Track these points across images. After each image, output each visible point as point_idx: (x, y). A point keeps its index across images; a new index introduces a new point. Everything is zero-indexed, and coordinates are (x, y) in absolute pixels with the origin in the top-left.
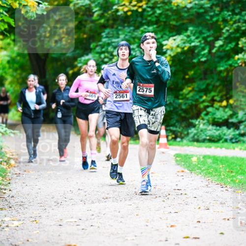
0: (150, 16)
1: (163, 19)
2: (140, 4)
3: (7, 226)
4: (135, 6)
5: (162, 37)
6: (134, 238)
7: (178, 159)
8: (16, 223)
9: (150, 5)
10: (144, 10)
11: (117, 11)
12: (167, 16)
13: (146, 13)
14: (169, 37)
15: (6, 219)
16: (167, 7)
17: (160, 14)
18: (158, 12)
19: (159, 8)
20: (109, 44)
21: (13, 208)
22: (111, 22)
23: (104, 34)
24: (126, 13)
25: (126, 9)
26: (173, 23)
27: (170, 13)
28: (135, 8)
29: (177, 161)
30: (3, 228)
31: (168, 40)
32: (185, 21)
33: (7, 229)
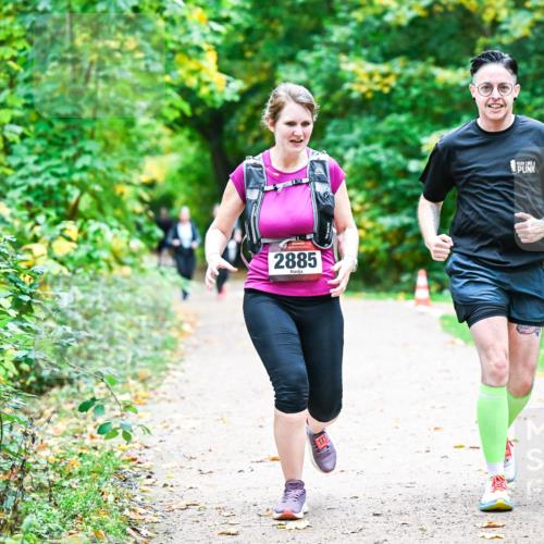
0: (401, 98)
1: (421, 104)
2: (387, 81)
3: (178, 428)
4: (377, 83)
5: (421, 132)
6: (378, 447)
7: (447, 322)
8: (192, 423)
9: (402, 81)
10: (393, 90)
11: (350, 91)
12: (428, 100)
13: (395, 96)
14: (432, 131)
15: (177, 417)
16: (428, 85)
17: (419, 96)
18: (415, 92)
19: (416, 87)
20: (336, 143)
21: (187, 399)
22: (340, 109)
23: (329, 128)
24: (364, 95)
25: (364, 89)
26: (438, 110)
27: (432, 95)
28: (377, 88)
29: (443, 326)
30: (172, 431)
31: (429, 135)
32: (457, 107)
33: (176, 432)
